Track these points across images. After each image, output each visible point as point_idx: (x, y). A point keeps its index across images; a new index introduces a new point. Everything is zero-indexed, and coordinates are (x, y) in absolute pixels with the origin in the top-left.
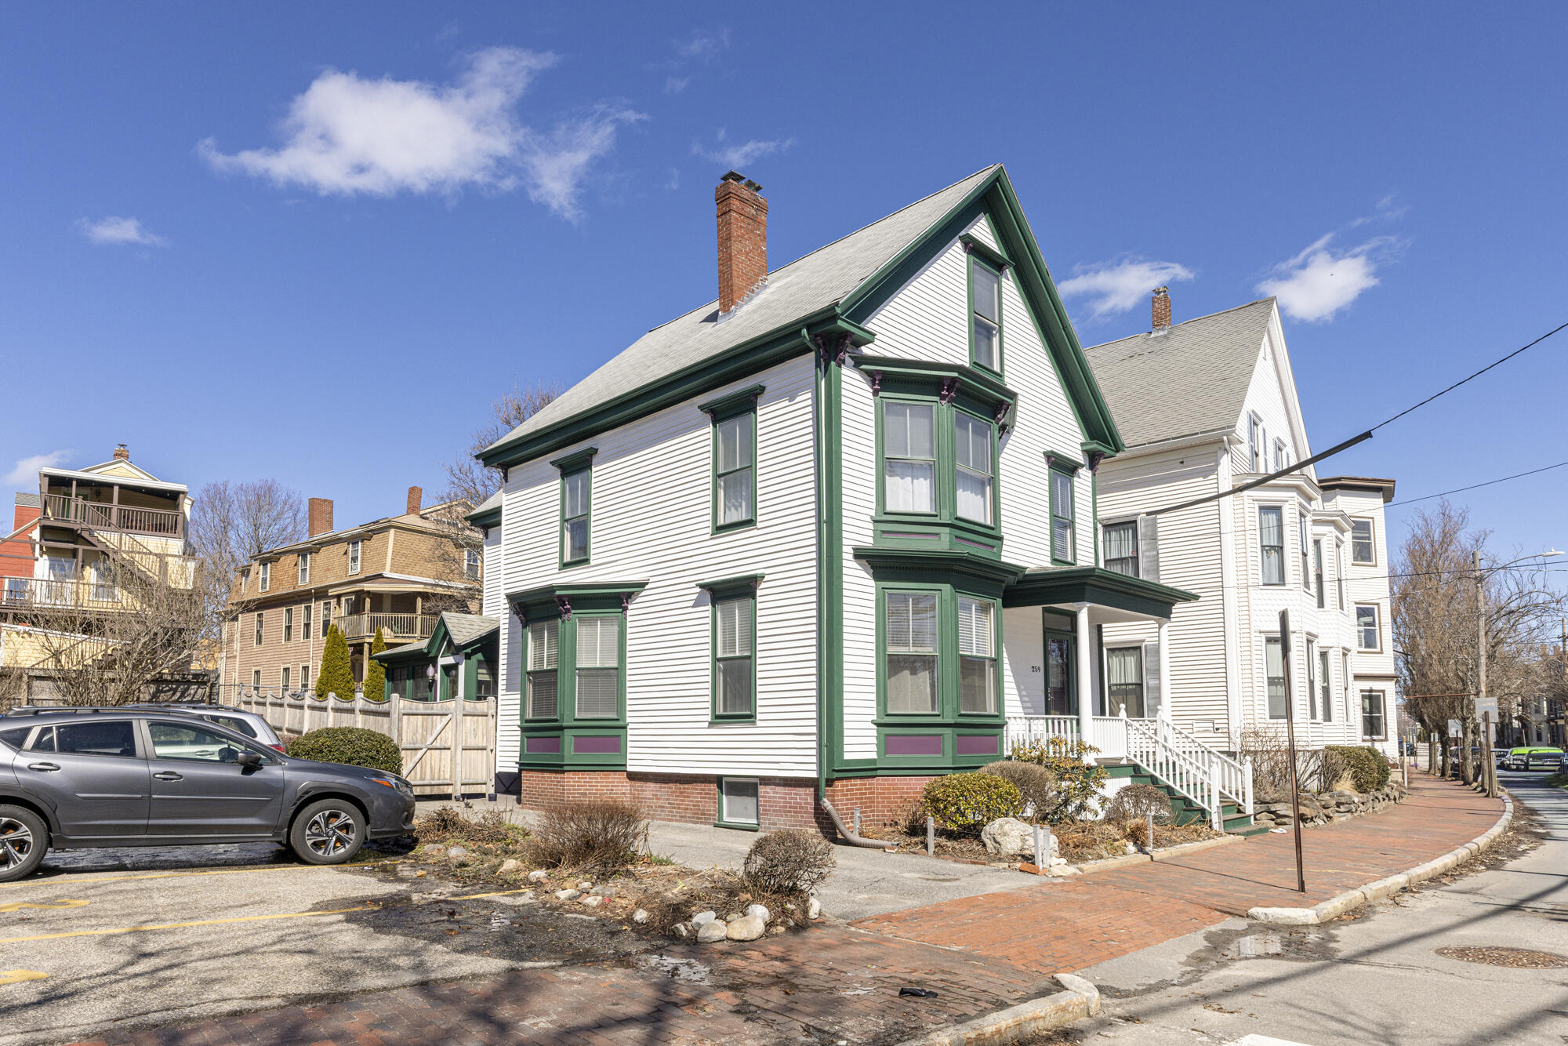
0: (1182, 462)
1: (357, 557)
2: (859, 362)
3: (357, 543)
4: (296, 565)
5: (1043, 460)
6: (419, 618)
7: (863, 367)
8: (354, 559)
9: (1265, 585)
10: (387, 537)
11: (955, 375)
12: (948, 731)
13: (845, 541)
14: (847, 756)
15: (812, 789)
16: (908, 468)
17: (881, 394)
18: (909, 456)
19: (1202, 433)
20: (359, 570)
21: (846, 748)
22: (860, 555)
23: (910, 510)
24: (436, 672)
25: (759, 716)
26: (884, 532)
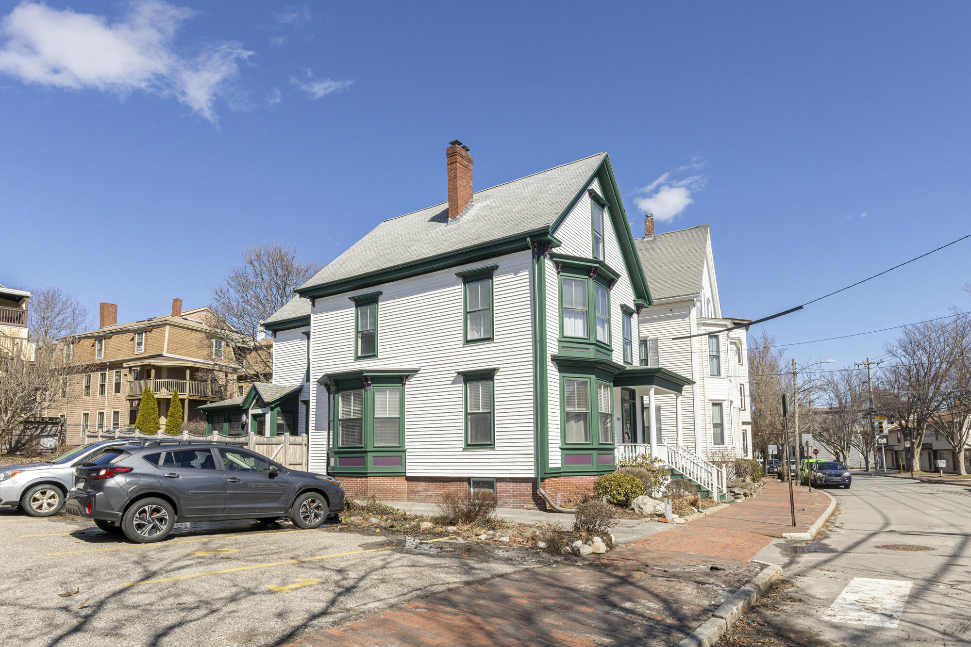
0: (671, 310)
1: (142, 343)
2: (553, 256)
3: (142, 333)
4: (93, 346)
5: (620, 309)
6: (188, 383)
7: (554, 259)
8: (140, 344)
9: (711, 375)
10: (164, 331)
11: (598, 265)
12: (594, 452)
13: (548, 352)
14: (551, 466)
15: (531, 484)
16: (573, 313)
17: (561, 274)
18: (574, 307)
19: (683, 295)
20: (143, 351)
21: (550, 461)
22: (555, 359)
23: (573, 335)
24: (248, 418)
25: (496, 445)
26: (563, 347)
